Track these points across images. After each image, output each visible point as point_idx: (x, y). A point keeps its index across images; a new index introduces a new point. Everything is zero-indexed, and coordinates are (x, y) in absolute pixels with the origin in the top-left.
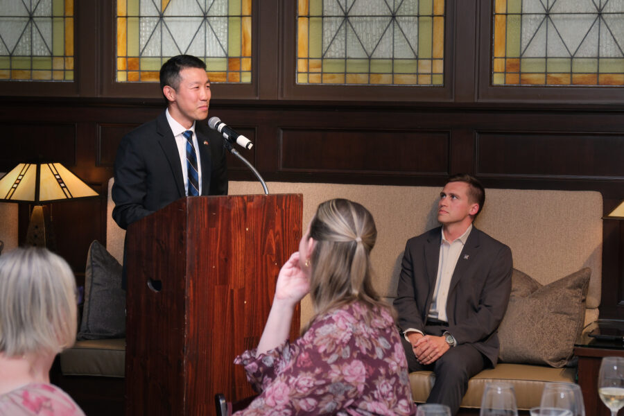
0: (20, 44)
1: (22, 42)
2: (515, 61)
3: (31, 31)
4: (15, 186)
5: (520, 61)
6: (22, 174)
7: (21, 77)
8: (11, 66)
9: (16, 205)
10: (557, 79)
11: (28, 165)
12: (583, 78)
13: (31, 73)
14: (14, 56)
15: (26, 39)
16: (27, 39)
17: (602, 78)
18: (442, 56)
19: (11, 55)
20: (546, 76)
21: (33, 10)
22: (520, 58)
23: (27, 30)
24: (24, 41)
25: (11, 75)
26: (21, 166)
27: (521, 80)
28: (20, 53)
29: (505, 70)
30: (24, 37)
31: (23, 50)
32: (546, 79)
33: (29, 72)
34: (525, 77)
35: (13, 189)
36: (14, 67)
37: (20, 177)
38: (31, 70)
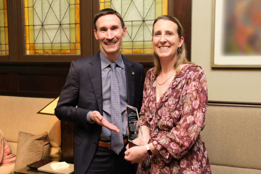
2: (33, 45)
5: (34, 45)
10: (47, 52)
12: (56, 52)
17: (62, 52)
18: (8, 43)
20: (44, 51)
22: (34, 44)
27: (35, 53)
29: (30, 49)
32: (43, 52)
34: (37, 51)
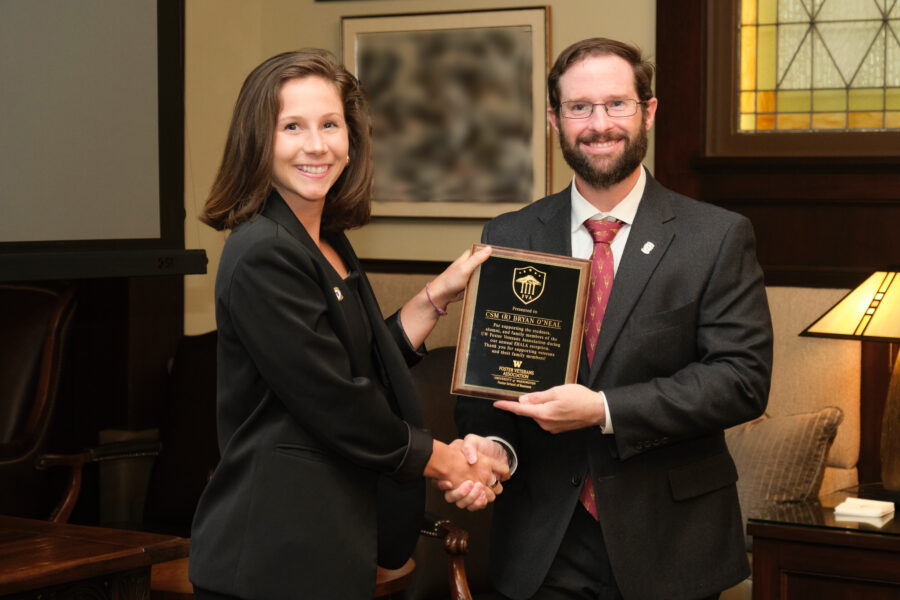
0: (865, 66)
1: (869, 64)
3: (885, 44)
4: (871, 311)
6: (883, 290)
7: (866, 124)
8: (848, 106)
9: (858, 344)
11: (892, 274)
13: (884, 117)
14: (854, 89)
15: (875, 58)
16: (878, 59)
19: (848, 88)
21: (888, 8)
23: (878, 42)
24: (872, 62)
25: (847, 123)
26: (878, 277)
28: (864, 83)
30: (871, 55)
31: (871, 77)
33: (881, 115)
35: (868, 318)
36: (853, 107)
37: (879, 297)
38: (884, 111)
